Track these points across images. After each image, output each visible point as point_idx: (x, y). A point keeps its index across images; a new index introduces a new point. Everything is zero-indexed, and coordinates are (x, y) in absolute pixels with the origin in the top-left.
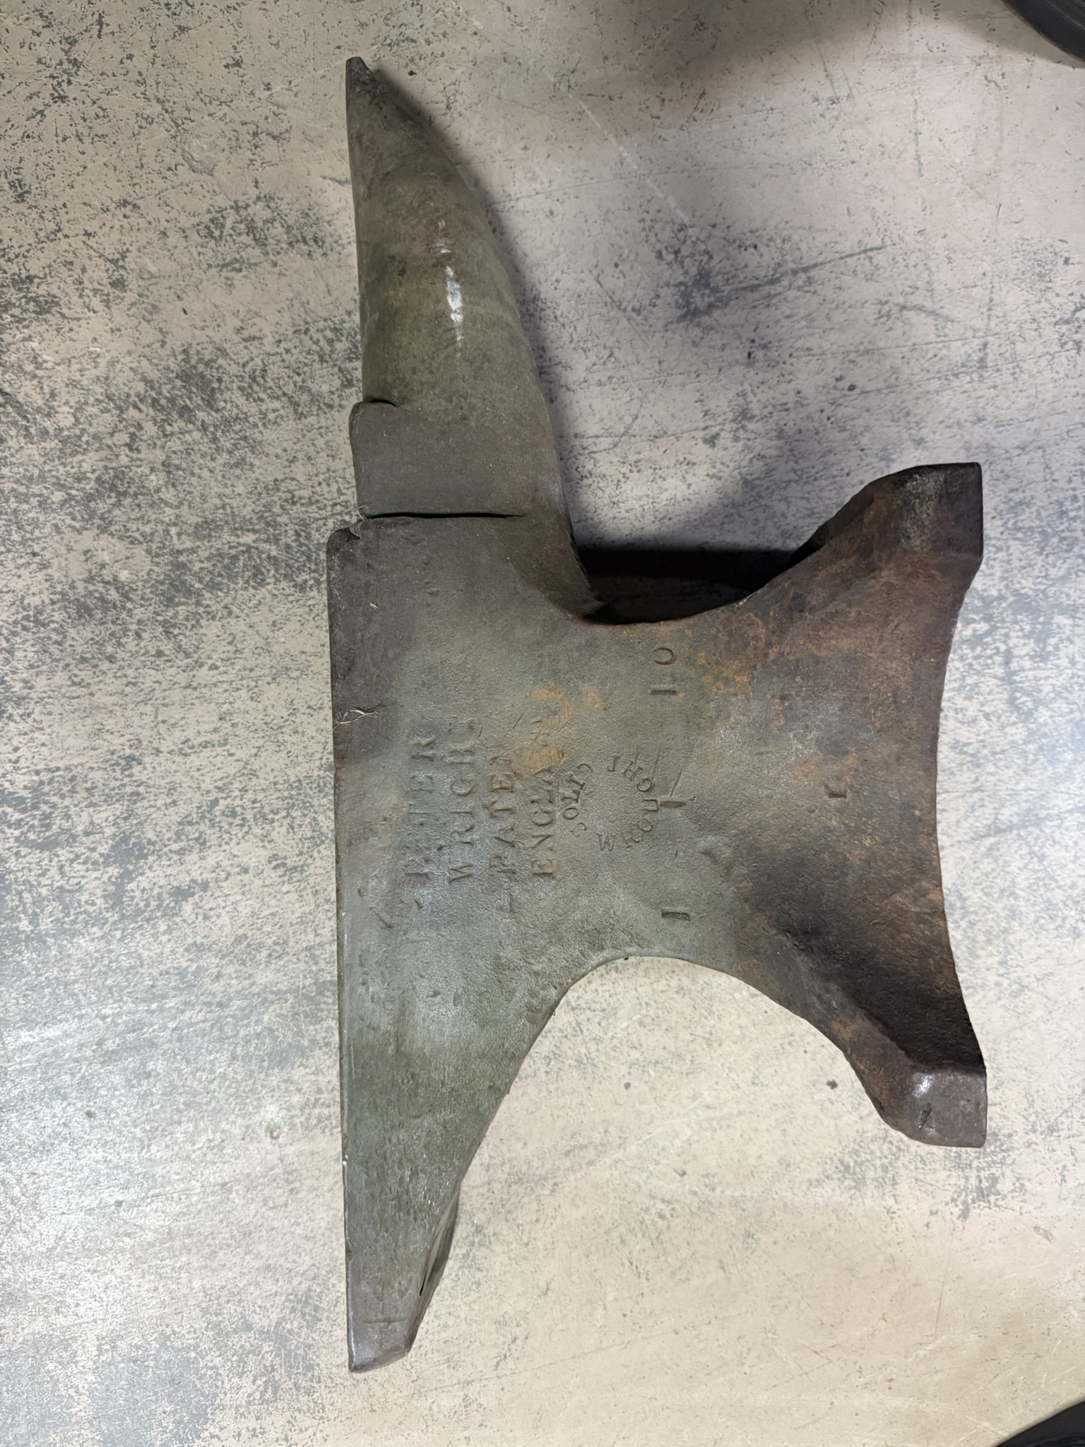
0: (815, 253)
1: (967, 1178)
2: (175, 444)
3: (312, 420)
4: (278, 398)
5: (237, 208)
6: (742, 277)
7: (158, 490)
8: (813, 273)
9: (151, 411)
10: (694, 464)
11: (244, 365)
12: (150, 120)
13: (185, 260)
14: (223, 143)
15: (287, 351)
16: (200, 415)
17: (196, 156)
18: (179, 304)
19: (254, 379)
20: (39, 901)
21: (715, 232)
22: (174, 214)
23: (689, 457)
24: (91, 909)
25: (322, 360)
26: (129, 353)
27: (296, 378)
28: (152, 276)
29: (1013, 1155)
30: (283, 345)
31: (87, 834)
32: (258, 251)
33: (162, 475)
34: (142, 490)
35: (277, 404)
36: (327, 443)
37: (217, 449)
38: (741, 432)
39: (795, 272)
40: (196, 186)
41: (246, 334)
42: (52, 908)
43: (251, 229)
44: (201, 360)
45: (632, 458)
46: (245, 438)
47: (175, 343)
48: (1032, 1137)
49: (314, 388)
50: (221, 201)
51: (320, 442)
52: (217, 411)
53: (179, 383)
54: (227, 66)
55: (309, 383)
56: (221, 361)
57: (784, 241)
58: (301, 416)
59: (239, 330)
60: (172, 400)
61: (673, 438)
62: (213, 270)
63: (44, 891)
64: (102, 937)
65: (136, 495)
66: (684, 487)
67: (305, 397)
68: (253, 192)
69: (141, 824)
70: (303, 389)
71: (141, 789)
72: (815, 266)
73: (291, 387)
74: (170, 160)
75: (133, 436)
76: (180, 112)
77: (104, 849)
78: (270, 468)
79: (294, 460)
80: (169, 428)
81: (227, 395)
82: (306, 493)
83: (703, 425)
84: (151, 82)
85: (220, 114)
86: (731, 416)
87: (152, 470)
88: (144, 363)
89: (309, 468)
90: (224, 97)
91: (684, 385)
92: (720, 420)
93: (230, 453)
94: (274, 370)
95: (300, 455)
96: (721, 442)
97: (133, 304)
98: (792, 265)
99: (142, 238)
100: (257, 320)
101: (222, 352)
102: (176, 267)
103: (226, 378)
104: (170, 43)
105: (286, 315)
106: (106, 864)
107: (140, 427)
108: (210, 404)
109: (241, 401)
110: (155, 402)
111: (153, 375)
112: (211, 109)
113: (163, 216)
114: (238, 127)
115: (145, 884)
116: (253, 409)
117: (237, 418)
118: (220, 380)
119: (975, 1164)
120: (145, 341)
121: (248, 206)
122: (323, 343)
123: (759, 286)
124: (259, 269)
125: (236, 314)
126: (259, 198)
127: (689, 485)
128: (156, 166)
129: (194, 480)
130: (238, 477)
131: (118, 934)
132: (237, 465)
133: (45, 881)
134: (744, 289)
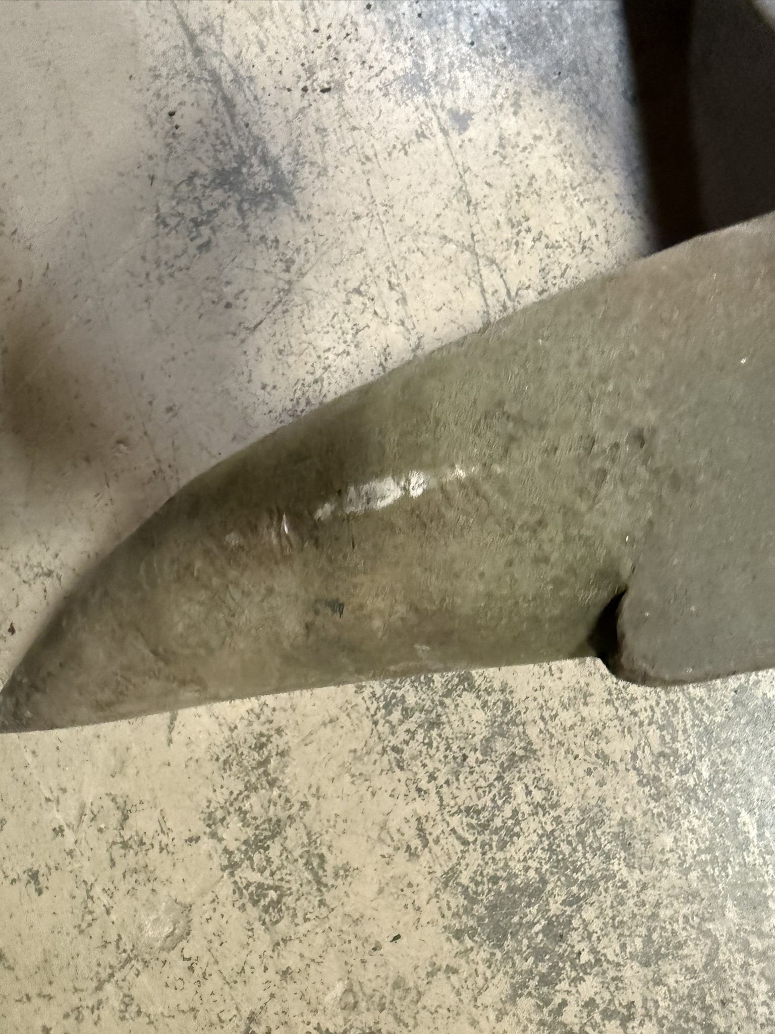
0: (167, 29)
2: (610, 949)
3: (533, 732)
4: (508, 788)
5: (232, 867)
6: (216, 125)
7: (691, 971)
8: (195, 27)
9: (564, 985)
10: (501, 138)
11: (465, 843)
12: (128, 1000)
13: (320, 940)
14: (143, 892)
15: (432, 777)
16: (555, 908)
17: (167, 930)
18: (387, 947)
19: (485, 827)
21: (160, 174)
22: (254, 960)
23: (492, 147)
25: (435, 724)
26: (474, 1023)
27: (471, 760)
28: (349, 990)
30: (424, 784)
32: (290, 832)
33: (665, 967)
34: (692, 998)
35: (518, 789)
36: (564, 707)
37: (606, 878)
38: (441, 78)
39: (198, 52)
40: (211, 928)
41: (416, 843)
43: (259, 844)
44: (468, 911)
46: (581, 835)
47: (447, 951)
49: (482, 732)
50: (225, 890)
51: (567, 717)
52: (544, 882)
53: (509, 944)
54: (40, 892)
55: (477, 740)
56: (464, 879)
57: (157, 77)
58: (530, 751)
59: (413, 854)
60: (539, 954)
61: (467, 177)
62: (328, 897)
65: (706, 1008)
67: (499, 745)
68: (207, 844)
70: (487, 748)
72: (184, 26)
73: (487, 768)
74: (179, 969)
75: (608, 1015)
76: (110, 957)
78: (623, 794)
79: (602, 756)
80: (585, 958)
81: (517, 867)
82: (653, 734)
83: (440, 135)
84: (75, 1000)
85: (105, 899)
86: (419, 98)
87: (658, 982)
88: (487, 998)
89: (612, 731)
90: (81, 893)
92: (429, 113)
93: (608, 857)
94: (465, 795)
95: (593, 747)
96: (462, 106)
97: (398, 1019)
98: (189, 56)
99: (296, 1007)
100: (393, 825)
101: (450, 876)
102: (332, 954)
103: (489, 870)
104: (21, 974)
105: (377, 782)
107: (590, 1004)
108: (535, 892)
109: (521, 845)
110: (545, 981)
111: (500, 986)
112: (99, 910)
113: (259, 977)
114: (118, 872)
116: (531, 825)
117: (550, 849)
118: (495, 880)
120: (451, 1000)
121: (226, 850)
122: (411, 724)
123: (224, 98)
124: (316, 828)
125: (388, 860)
126: (213, 835)
127: (537, 138)
128: (190, 987)
129: (664, 913)
130: (648, 843)
132: (627, 846)
134: (233, 117)
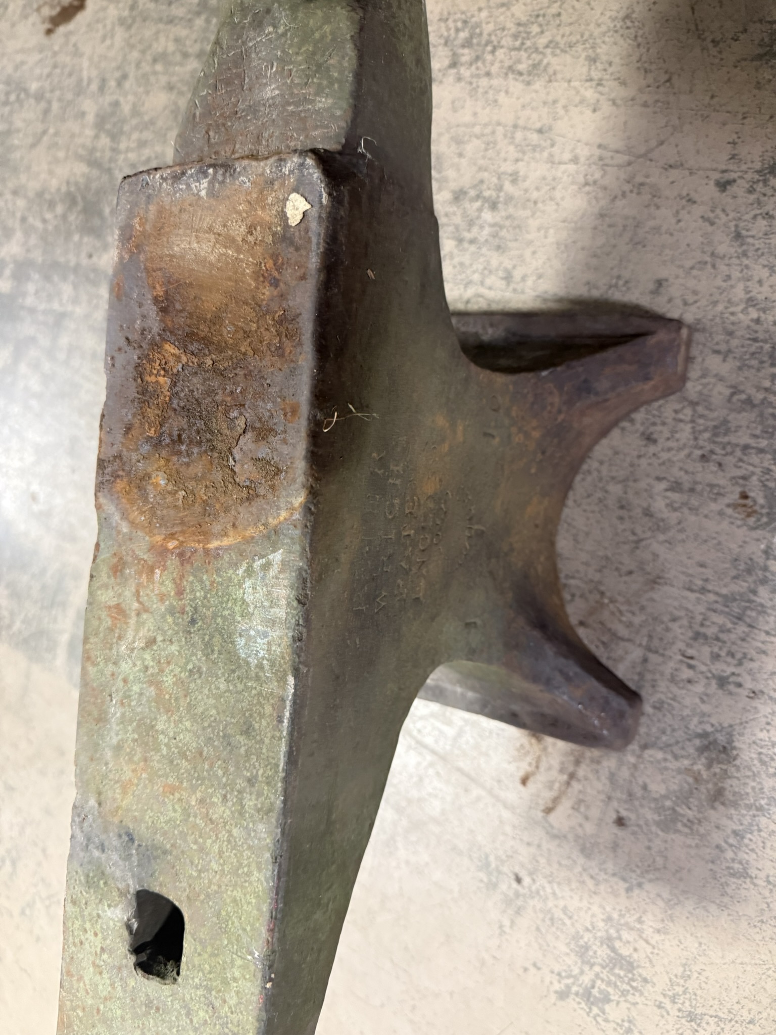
10: (695, 202)
23: (693, 194)
38: (761, 184)
45: (639, 179)
61: (687, 172)
66: (674, 221)
83: (724, 167)
86: (758, 166)
91: (724, 124)
96: (733, 189)
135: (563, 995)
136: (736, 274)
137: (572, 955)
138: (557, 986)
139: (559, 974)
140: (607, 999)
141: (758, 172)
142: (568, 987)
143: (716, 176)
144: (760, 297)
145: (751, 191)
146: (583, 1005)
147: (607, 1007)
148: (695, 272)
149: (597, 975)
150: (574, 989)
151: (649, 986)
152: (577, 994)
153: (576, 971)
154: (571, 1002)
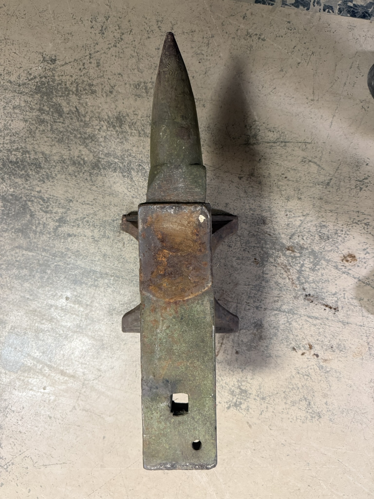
0: (290, 139)
1: (233, 399)
2: (109, 133)
3: (142, 138)
4: (136, 130)
5: (145, 83)
6: (266, 138)
7: (101, 142)
8: (287, 144)
9: (107, 124)
11: (132, 120)
12: (133, 57)
13: (128, 91)
14: (147, 67)
15: (143, 120)
16: (117, 128)
17: (140, 68)
18: (123, 101)
19: (132, 124)
20: (39, 223)
21: (264, 125)
22: (130, 80)
23: (233, 180)
24: (49, 230)
26: (107, 109)
27: (143, 127)
28: (119, 92)
29: (249, 400)
30: (142, 118)
31: (55, 213)
32: (145, 94)
33: (103, 139)
34: (97, 141)
35: (135, 132)
36: (143, 145)
37: (118, 138)
39: (282, 142)
40: (137, 75)
41: (135, 113)
42: (41, 226)
43: (146, 89)
44: (122, 116)
45: (218, 175)
46: (125, 137)
47: (118, 110)
48: (257, 398)
49: (146, 131)
50: (142, 80)
51: (142, 144)
52: (121, 129)
53: (115, 119)
54: (156, 49)
55: (145, 129)
56: (127, 117)
57: (282, 133)
58: (140, 136)
59: (134, 111)
60: (112, 123)
61: (230, 174)
62: (133, 96)
63: (41, 222)
64: (49, 237)
65: (96, 142)
66: (228, 187)
67: (143, 132)
68: (150, 80)
69: (67, 216)
70: (143, 130)
71: (70, 208)
72: (288, 142)
73: (140, 129)
74: (134, 67)
75: (100, 128)
76: (141, 57)
77: (57, 218)
78: (128, 146)
79: (134, 146)
80: (109, 129)
81: (125, 126)
82: (134, 155)
83: (240, 173)
84: (137, 48)
85: (149, 60)
86: (248, 173)
87: (102, 137)
88: (110, 112)
89: (137, 149)
90: (152, 56)
91: (238, 161)
92: (245, 174)
93: (120, 139)
94: (138, 124)
95: (136, 145)
96: (243, 179)
97: (112, 98)
98: (282, 140)
99: (121, 83)
100: (139, 111)
101: (128, 115)
102: (125, 92)
103: (126, 122)
104: (145, 40)
105: (146, 111)
106: (56, 222)
107: (103, 126)
108: (120, 126)
109: (127, 128)
110: (108, 122)
111: (110, 115)
112: (148, 58)
113: (127, 79)
114: (152, 64)
115: (62, 230)
116: (129, 131)
117: (125, 132)
118: (125, 122)
119: (237, 396)
120: (112, 107)
121: (147, 83)
123: (270, 142)
124: (144, 99)
125: (134, 107)
126: (151, 82)
128: (130, 68)
129: (110, 143)
130: (120, 146)
131: (52, 238)
132: (121, 143)
133: (42, 220)
134: (265, 142)
135: (229, 408)
136: (246, 202)
137: (230, 395)
138: (227, 406)
139: (227, 402)
140: (241, 403)
141: (248, 175)
142: (230, 405)
143: (238, 175)
144: (253, 208)
145: (247, 180)
146: (235, 408)
147: (241, 406)
148: (235, 201)
149: (237, 398)
150: (232, 405)
151: (251, 395)
152: (233, 406)
153: (231, 399)
154: (231, 409)
